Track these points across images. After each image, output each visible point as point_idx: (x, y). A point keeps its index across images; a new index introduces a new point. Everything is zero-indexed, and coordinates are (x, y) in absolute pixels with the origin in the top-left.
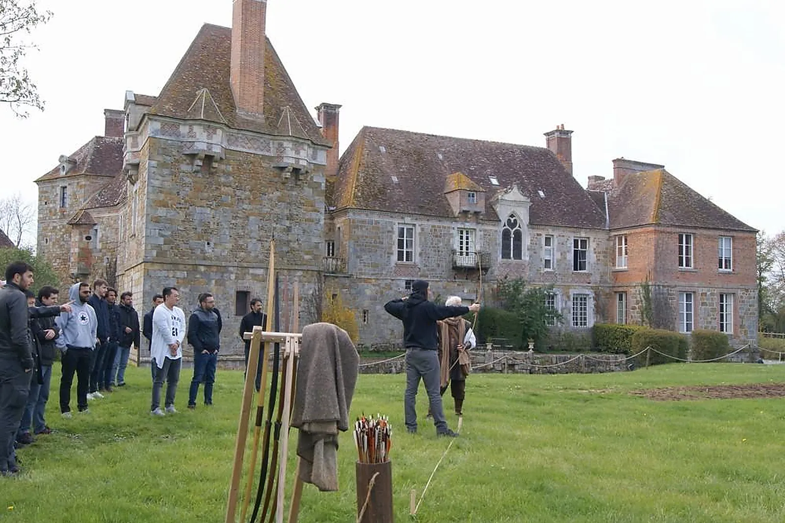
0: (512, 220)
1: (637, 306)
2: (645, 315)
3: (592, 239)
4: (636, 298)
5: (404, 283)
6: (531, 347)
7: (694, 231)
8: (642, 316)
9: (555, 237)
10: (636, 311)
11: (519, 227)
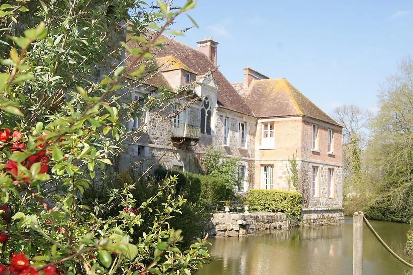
0: (207, 101)
1: (284, 176)
2: (292, 183)
3: (248, 124)
4: (283, 169)
5: (137, 148)
6: (246, 208)
7: (318, 123)
8: (289, 183)
9: (230, 119)
10: (282, 179)
11: (210, 108)
